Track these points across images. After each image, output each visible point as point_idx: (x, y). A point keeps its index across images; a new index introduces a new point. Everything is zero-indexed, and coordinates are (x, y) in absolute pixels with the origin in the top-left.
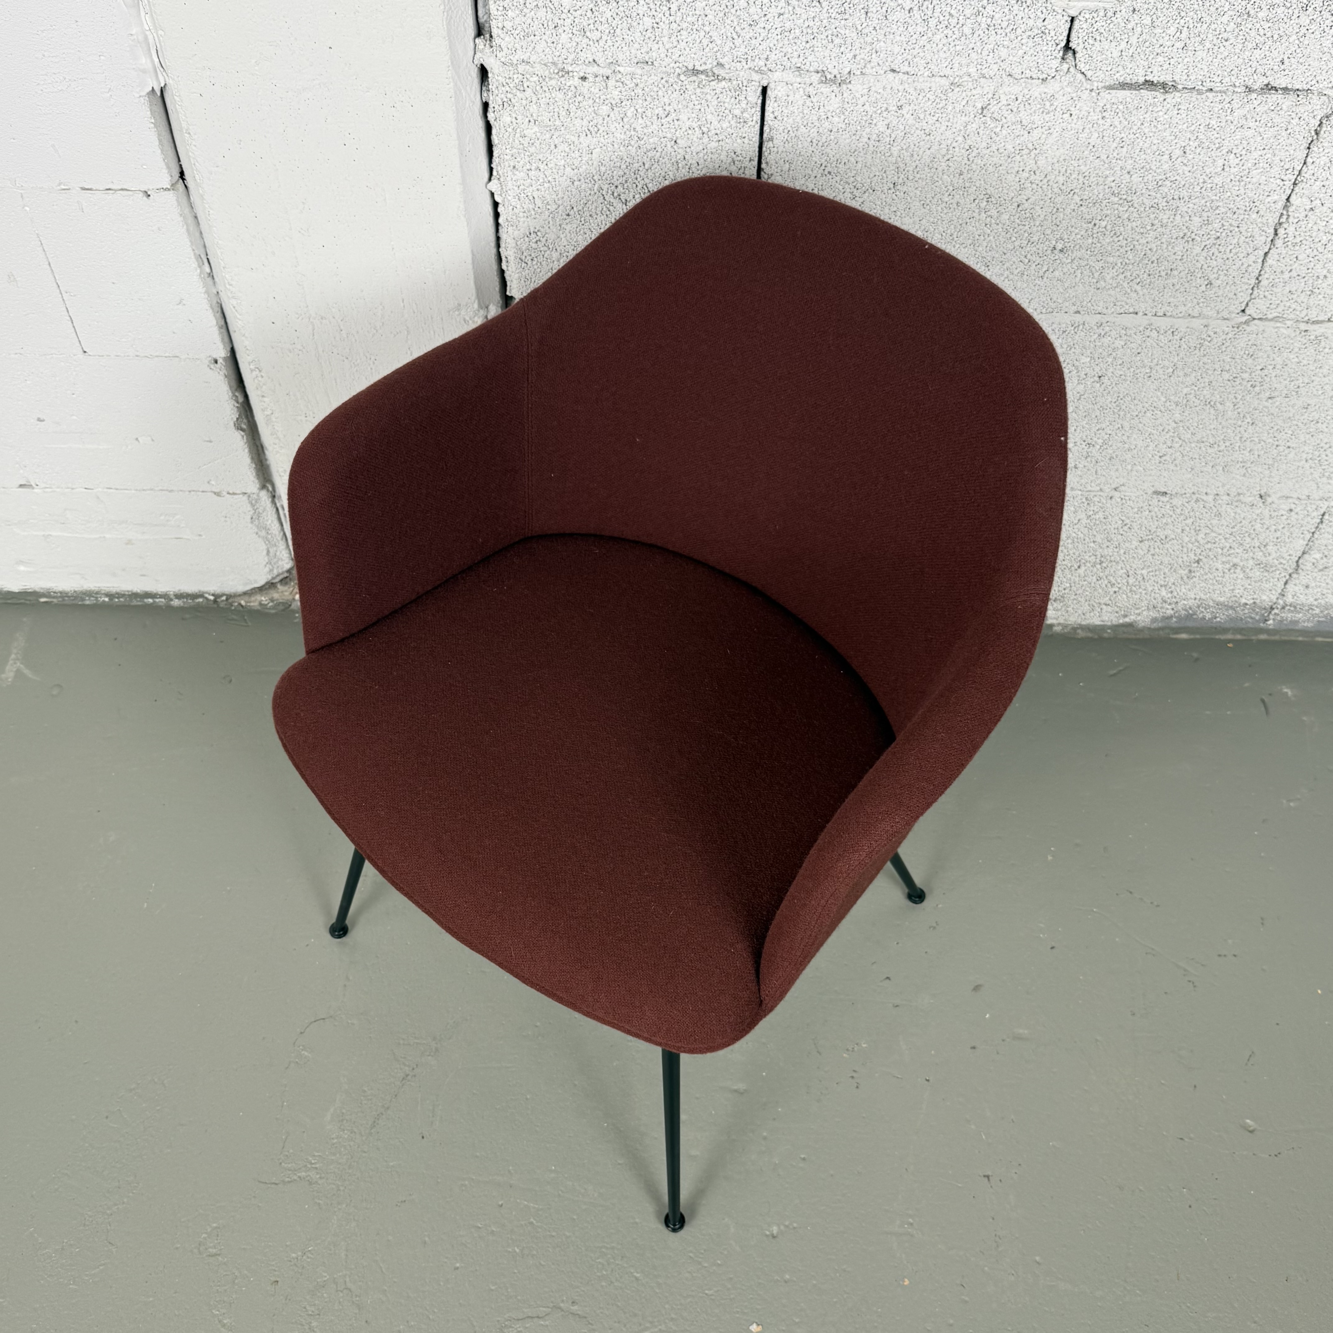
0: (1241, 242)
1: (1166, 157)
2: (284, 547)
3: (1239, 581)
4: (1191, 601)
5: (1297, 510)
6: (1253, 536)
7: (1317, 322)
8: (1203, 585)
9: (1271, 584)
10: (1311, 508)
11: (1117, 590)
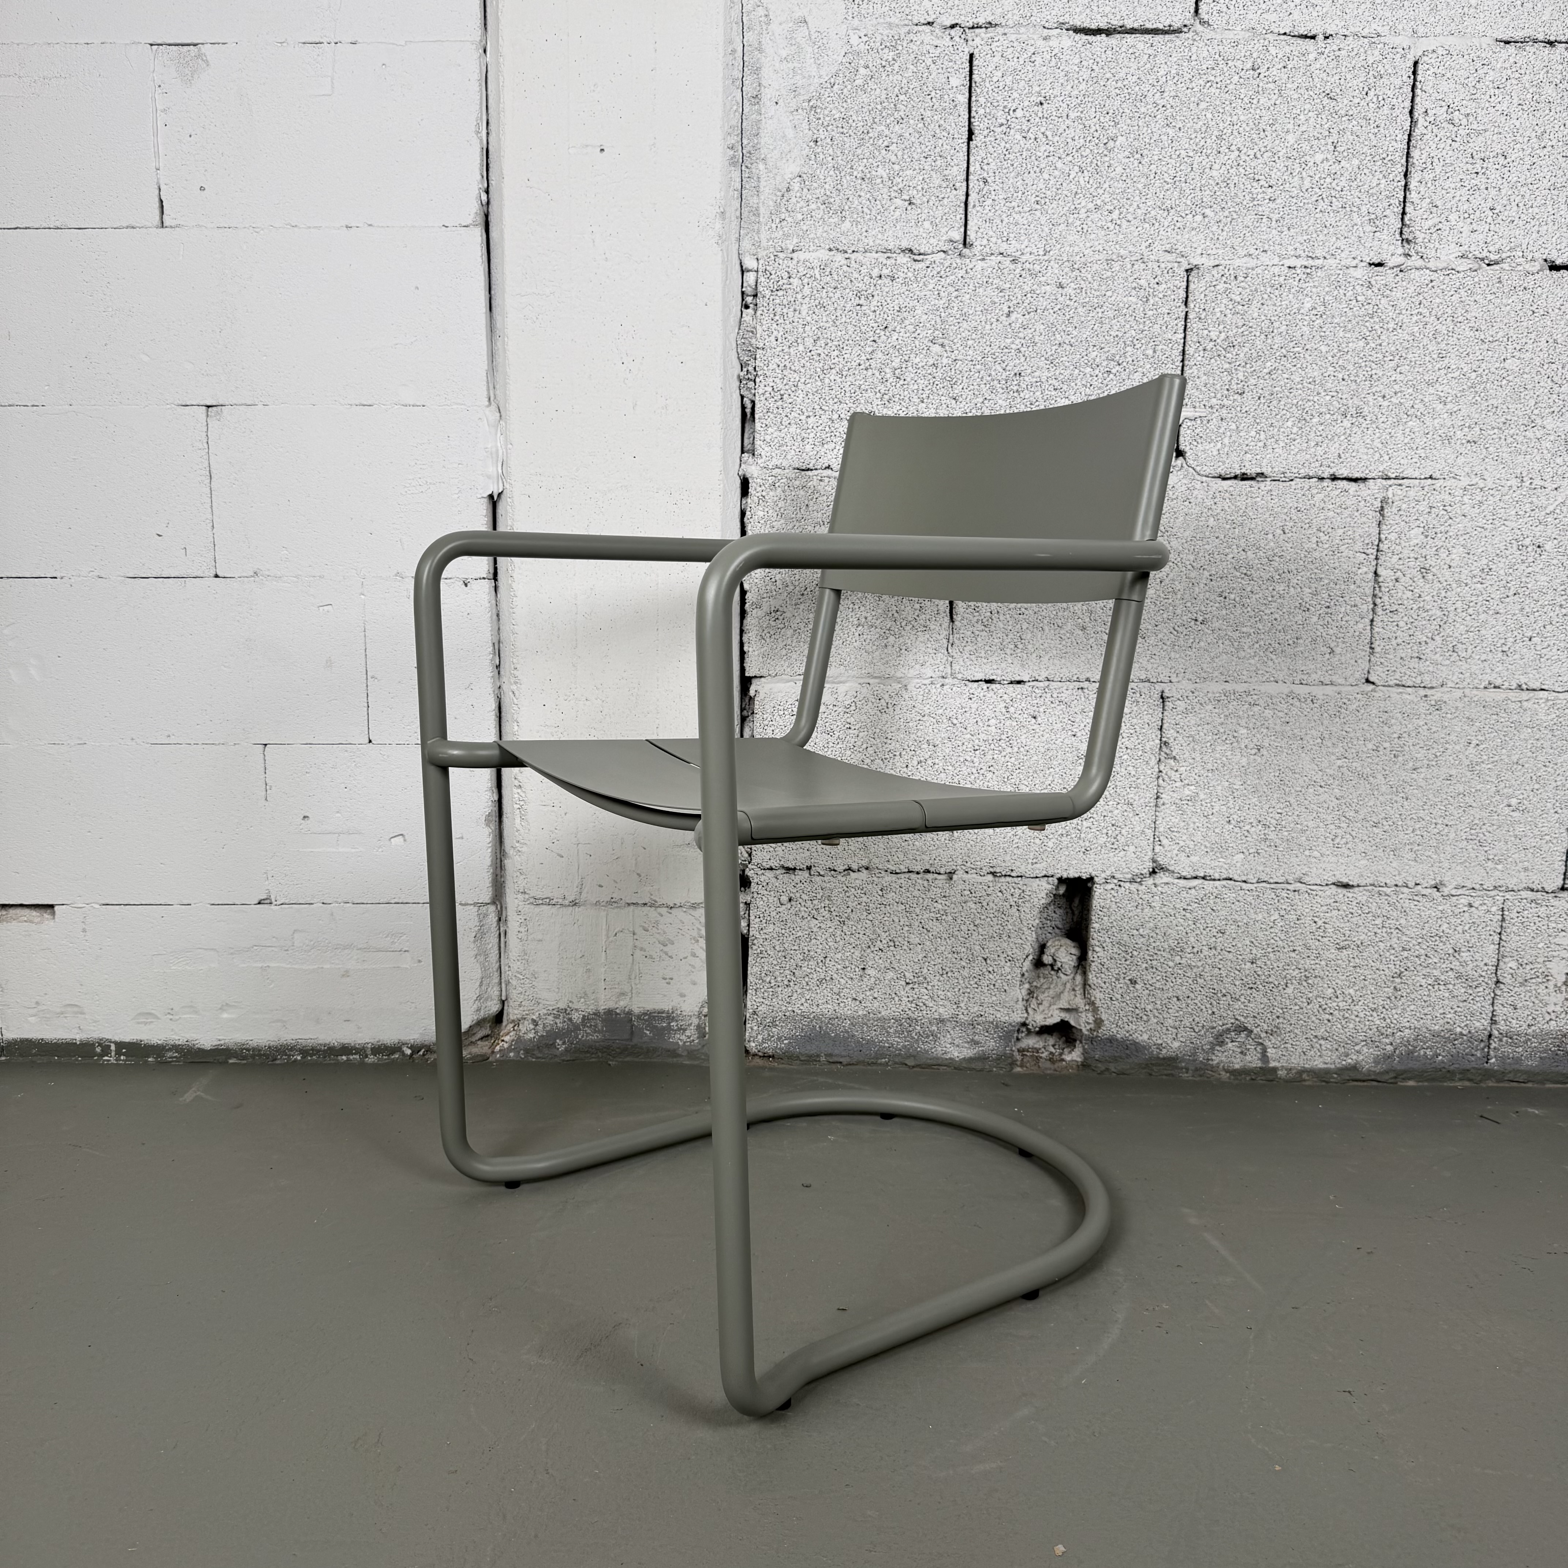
0: (1348, 611)
1: (1270, 536)
2: (497, 980)
3: (1446, 1002)
4: (1407, 1031)
5: (1476, 904)
6: (1444, 939)
7: (1432, 688)
8: (1412, 1007)
9: (1479, 1005)
10: (1489, 902)
11: (1330, 1017)
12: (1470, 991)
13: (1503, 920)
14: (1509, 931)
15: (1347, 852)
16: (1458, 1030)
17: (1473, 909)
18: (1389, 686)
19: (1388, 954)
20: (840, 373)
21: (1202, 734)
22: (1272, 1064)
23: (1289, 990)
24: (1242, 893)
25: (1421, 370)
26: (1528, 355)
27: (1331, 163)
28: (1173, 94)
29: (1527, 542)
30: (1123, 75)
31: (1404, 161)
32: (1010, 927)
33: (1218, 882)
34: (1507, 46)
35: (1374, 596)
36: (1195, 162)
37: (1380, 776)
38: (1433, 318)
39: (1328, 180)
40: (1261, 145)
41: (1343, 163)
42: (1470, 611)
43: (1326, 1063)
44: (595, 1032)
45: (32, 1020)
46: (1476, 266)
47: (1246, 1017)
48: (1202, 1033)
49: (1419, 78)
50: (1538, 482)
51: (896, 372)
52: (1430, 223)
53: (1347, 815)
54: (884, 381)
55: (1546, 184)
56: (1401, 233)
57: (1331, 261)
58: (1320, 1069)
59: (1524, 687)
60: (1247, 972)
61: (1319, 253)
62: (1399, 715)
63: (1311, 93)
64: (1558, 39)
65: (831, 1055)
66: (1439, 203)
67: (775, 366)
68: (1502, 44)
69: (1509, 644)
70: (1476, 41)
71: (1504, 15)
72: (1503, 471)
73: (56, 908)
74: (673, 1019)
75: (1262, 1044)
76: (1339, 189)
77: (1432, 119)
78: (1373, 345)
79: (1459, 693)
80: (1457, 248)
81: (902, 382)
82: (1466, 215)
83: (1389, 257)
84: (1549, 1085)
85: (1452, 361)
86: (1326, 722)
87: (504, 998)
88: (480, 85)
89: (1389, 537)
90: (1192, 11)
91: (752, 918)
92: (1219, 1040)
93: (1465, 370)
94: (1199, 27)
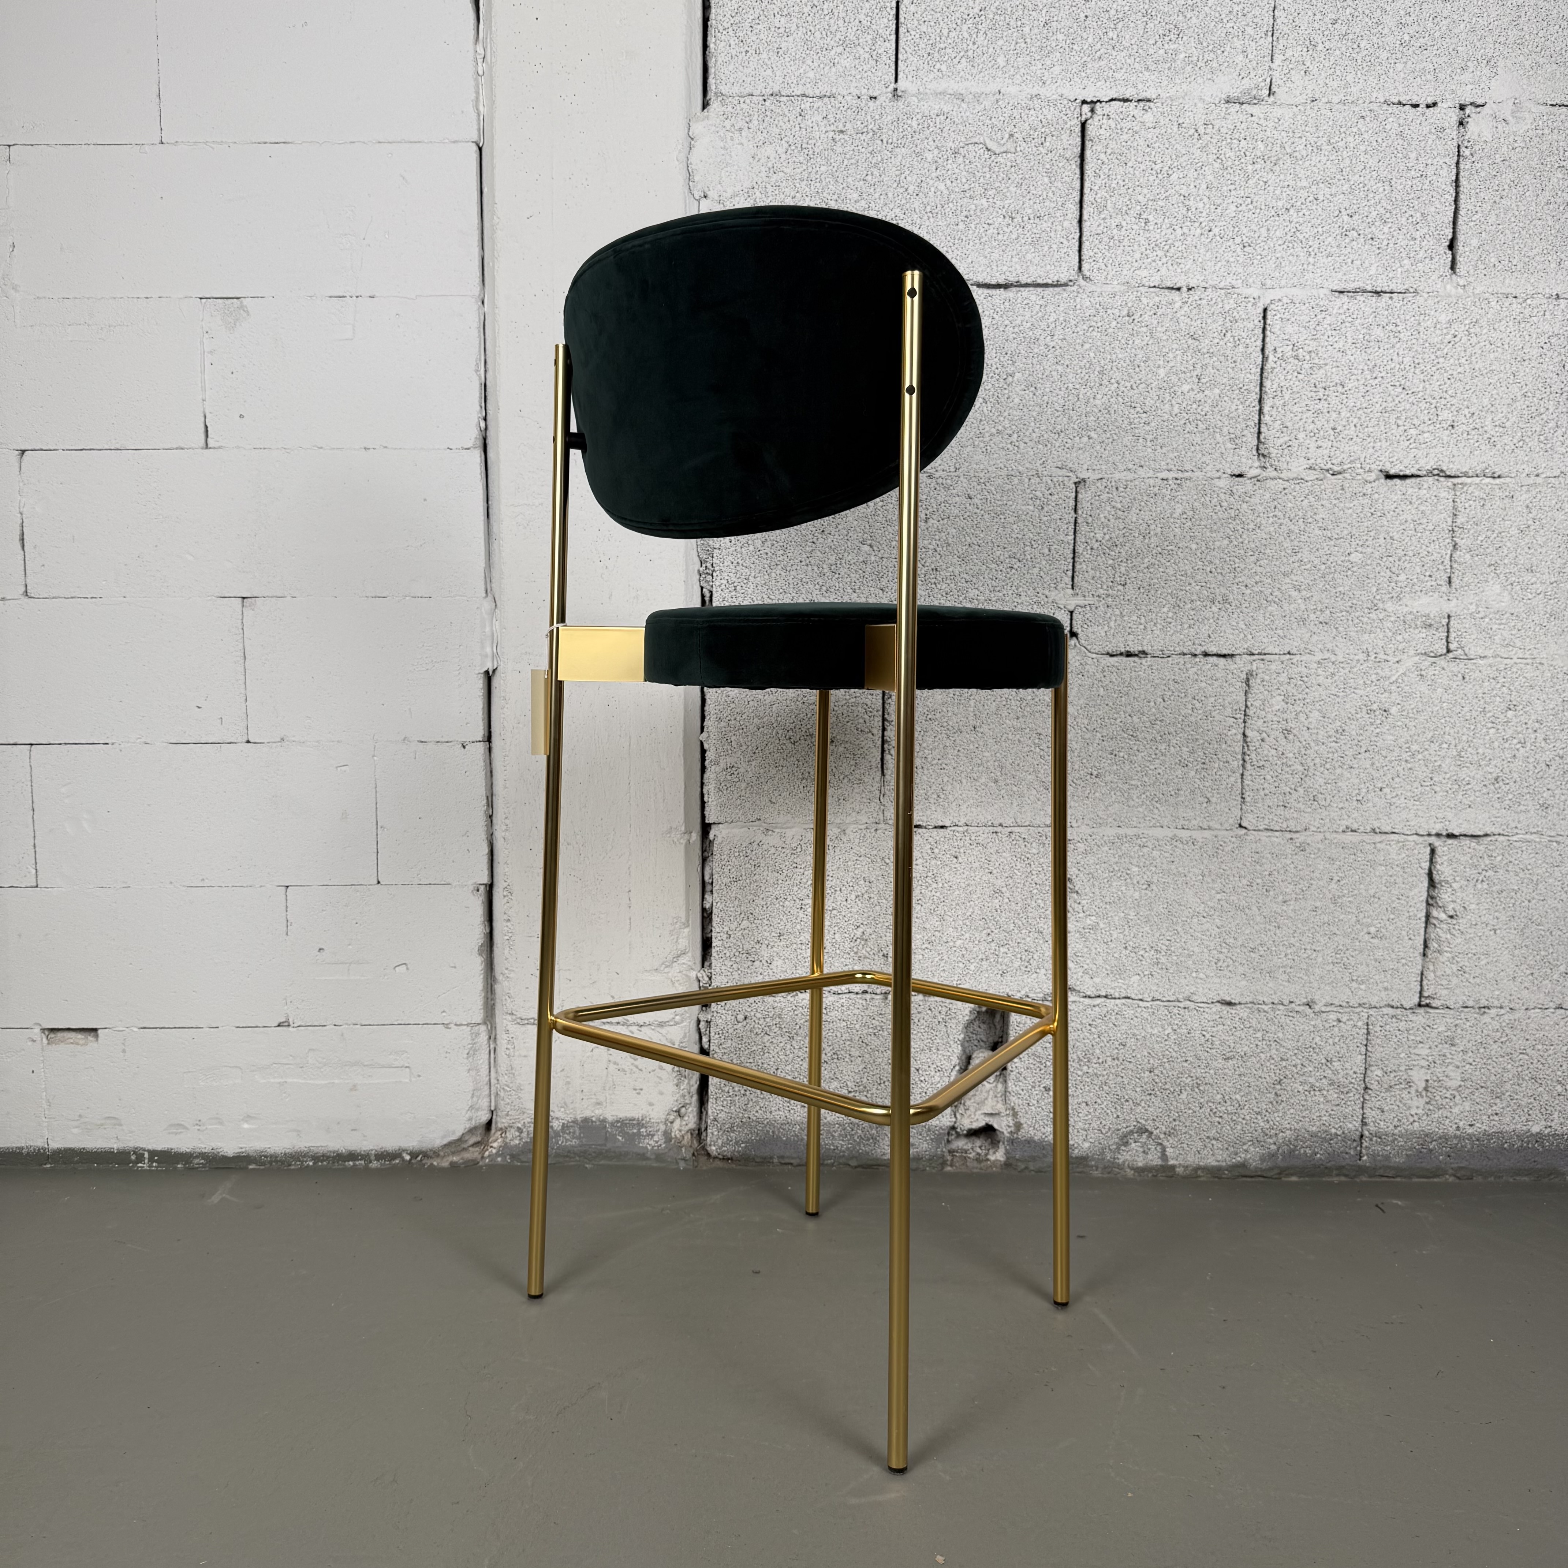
0: (1221, 767)
1: (1152, 703)
2: (487, 1092)
3: (1322, 1106)
4: (1288, 1132)
5: (1344, 1020)
6: (1317, 1050)
7: (1297, 832)
8: (1292, 1111)
9: (1350, 1108)
10: (1355, 1017)
11: (1220, 1120)
12: (1342, 1097)
13: (1368, 1033)
14: (1373, 1042)
15: (1229, 974)
16: (1333, 1131)
17: (1341, 1024)
18: (1259, 830)
19: (1268, 1064)
20: (784, 568)
21: (1099, 871)
22: (1171, 1162)
23: (1184, 1096)
24: (1139, 1010)
25: (1277, 563)
26: (1369, 550)
27: (1196, 392)
28: (1061, 337)
29: (1375, 707)
30: (1018, 322)
31: (1258, 389)
32: (938, 1041)
33: (1118, 1001)
34: (1341, 295)
35: (1244, 753)
36: (1081, 393)
37: (1254, 908)
38: (1287, 519)
39: (1195, 406)
40: (1136, 378)
41: (1206, 392)
42: (1328, 766)
43: (1218, 1161)
44: (574, 1138)
45: (75, 1131)
46: (1322, 476)
47: (1146, 1121)
48: (1109, 1134)
49: (1268, 322)
50: (1382, 656)
51: (833, 567)
52: (1281, 441)
53: (1227, 941)
54: (822, 575)
55: (1378, 408)
56: (1258, 449)
57: (1198, 473)
58: (1213, 1167)
59: (1378, 830)
60: (1146, 1080)
61: (1188, 467)
62: (1269, 856)
63: (1178, 335)
64: (1383, 290)
65: (782, 1157)
66: (1288, 424)
67: (729, 563)
68: (1337, 294)
69: (1363, 794)
70: (1315, 292)
71: (1337, 270)
72: (1351, 647)
73: (99, 1032)
74: (643, 1126)
75: (1161, 1144)
76: (1203, 413)
77: (1280, 355)
78: (1236, 543)
79: (1320, 836)
80: (1306, 461)
81: (837, 576)
82: (1312, 434)
83: (1247, 469)
84: (1415, 1180)
85: (1305, 555)
86: (1205, 862)
87: (493, 1108)
88: (479, 331)
89: (1254, 703)
90: (1076, 268)
91: (712, 1034)
92: (1124, 1141)
93: (1315, 563)
94: (1081, 282)
